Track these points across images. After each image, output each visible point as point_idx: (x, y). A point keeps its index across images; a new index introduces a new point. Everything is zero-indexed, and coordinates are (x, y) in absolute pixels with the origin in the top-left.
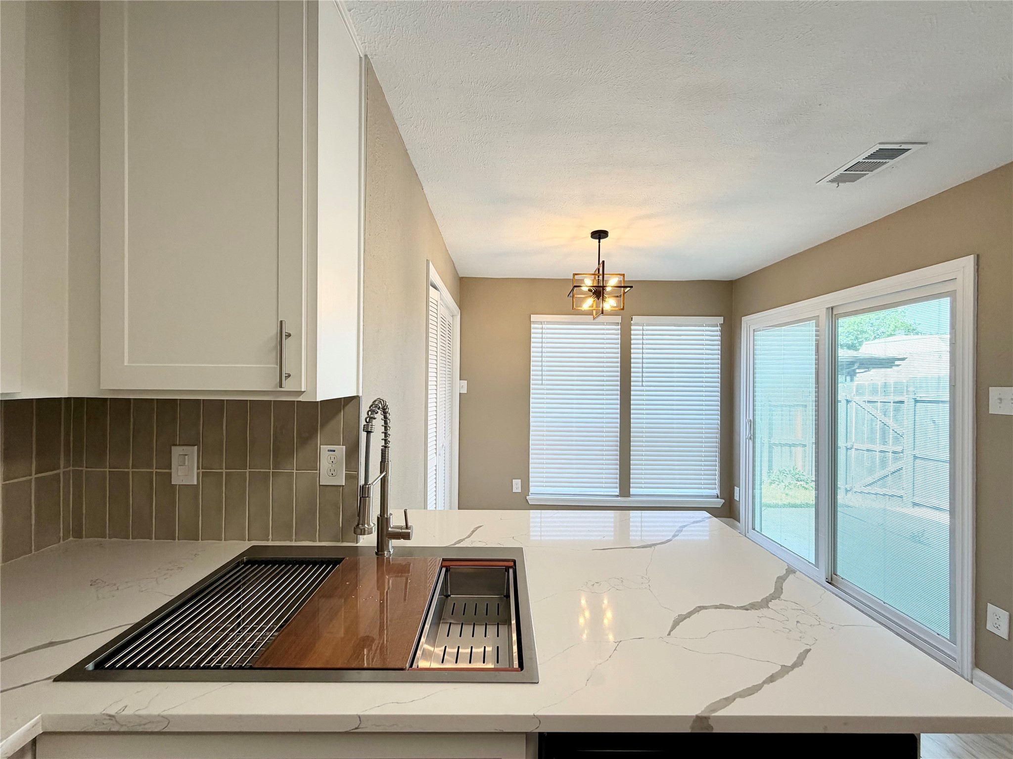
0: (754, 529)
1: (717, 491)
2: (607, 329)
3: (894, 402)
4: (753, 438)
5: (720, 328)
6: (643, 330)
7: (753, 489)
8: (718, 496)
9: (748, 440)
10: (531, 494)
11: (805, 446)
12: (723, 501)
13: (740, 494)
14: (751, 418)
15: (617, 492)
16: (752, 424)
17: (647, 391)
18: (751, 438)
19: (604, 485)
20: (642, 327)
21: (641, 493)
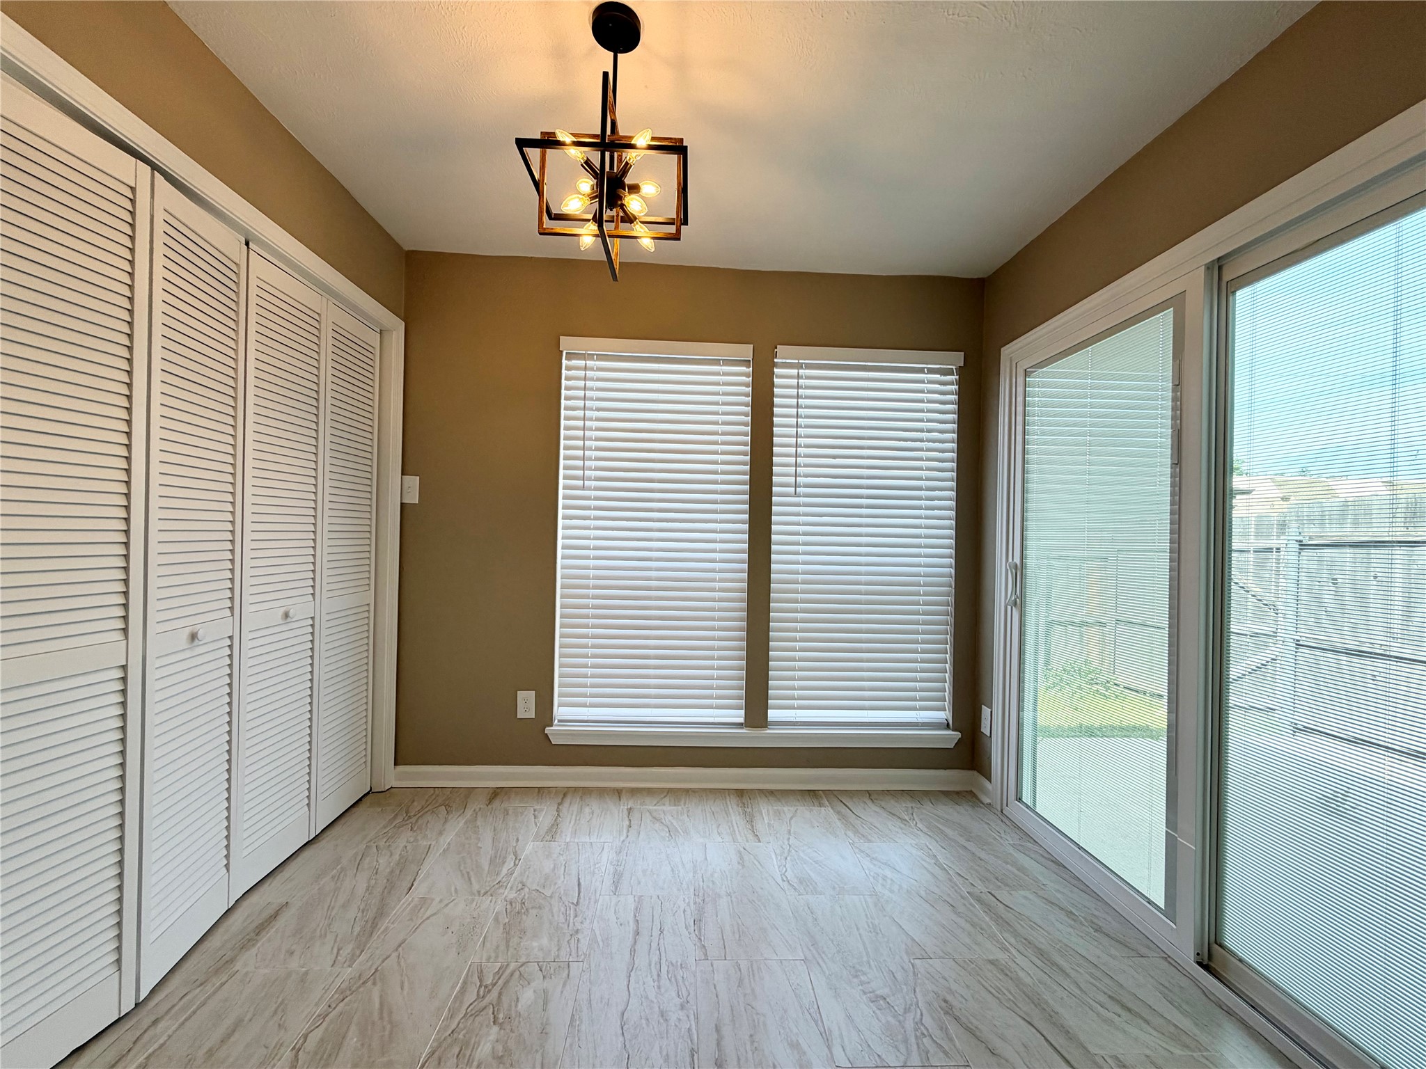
0: (1019, 799)
1: (944, 715)
2: (725, 374)
3: (1255, 552)
4: (1019, 603)
5: (957, 377)
6: (799, 377)
7: (1020, 709)
8: (948, 724)
9: (1009, 608)
10: (559, 721)
11: (1103, 625)
12: (958, 735)
13: (992, 720)
14: (1017, 560)
15: (739, 716)
16: (1019, 572)
17: (806, 505)
18: (1015, 604)
19: (714, 702)
20: (796, 371)
21: (792, 719)
